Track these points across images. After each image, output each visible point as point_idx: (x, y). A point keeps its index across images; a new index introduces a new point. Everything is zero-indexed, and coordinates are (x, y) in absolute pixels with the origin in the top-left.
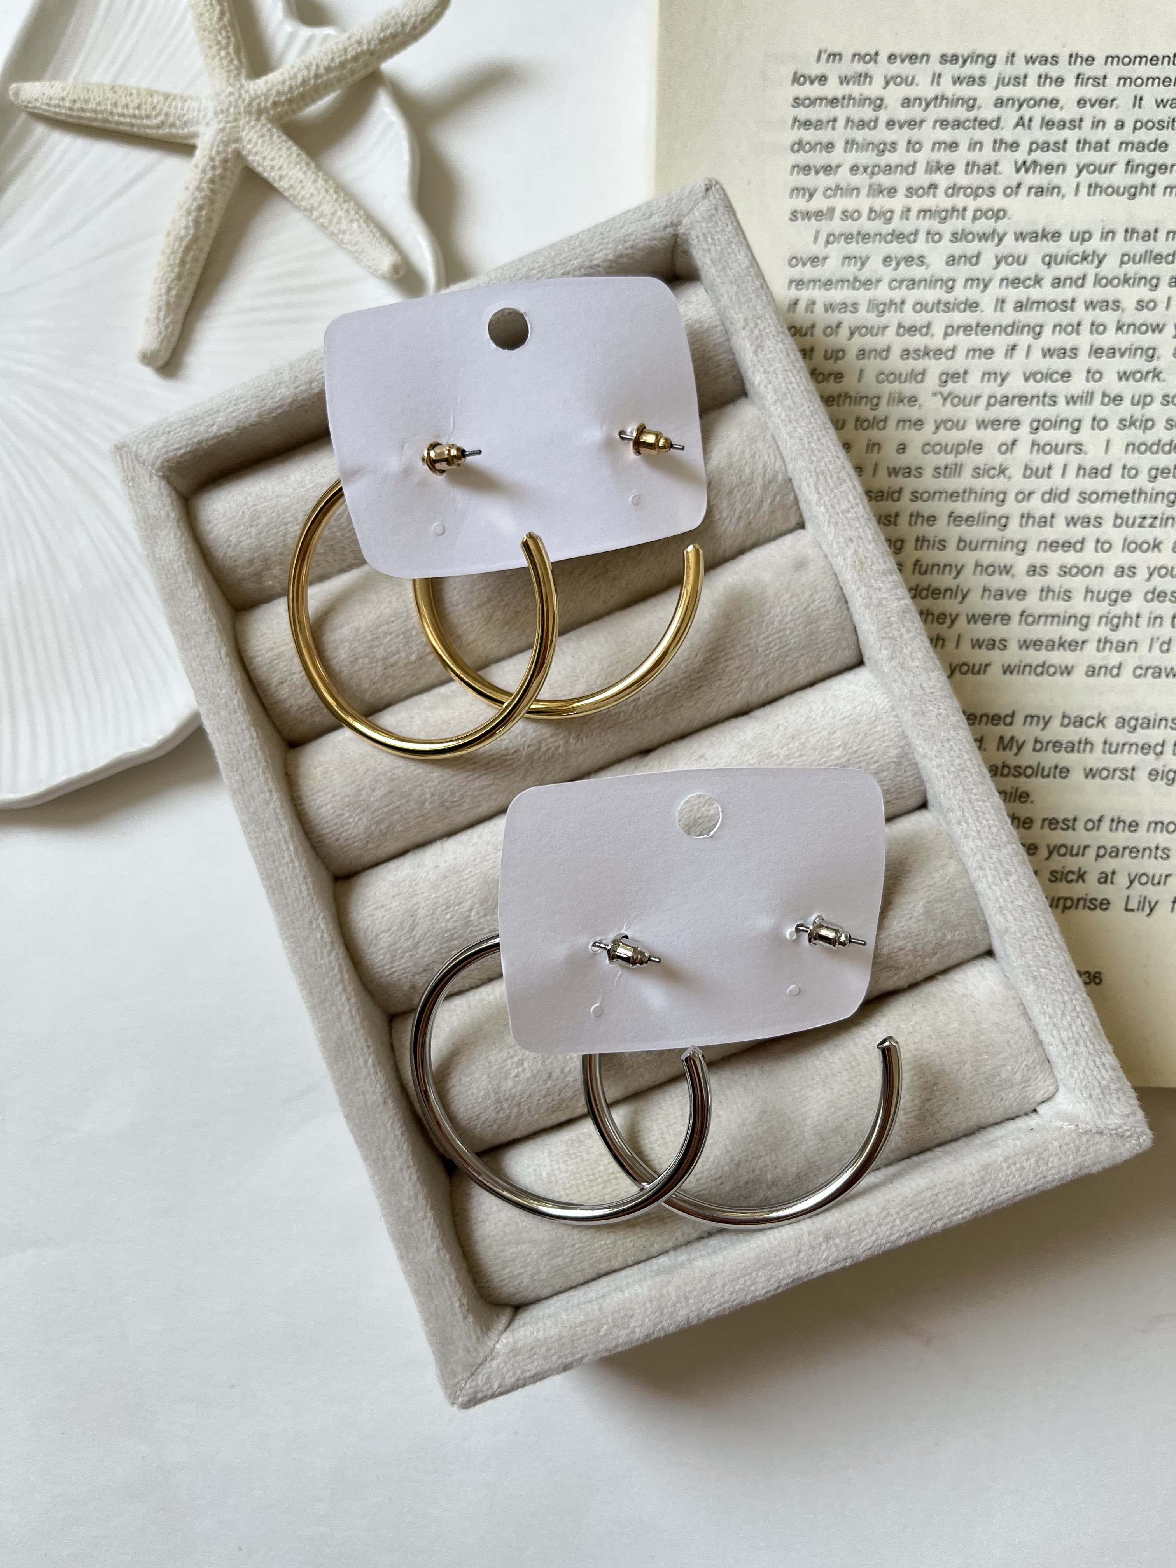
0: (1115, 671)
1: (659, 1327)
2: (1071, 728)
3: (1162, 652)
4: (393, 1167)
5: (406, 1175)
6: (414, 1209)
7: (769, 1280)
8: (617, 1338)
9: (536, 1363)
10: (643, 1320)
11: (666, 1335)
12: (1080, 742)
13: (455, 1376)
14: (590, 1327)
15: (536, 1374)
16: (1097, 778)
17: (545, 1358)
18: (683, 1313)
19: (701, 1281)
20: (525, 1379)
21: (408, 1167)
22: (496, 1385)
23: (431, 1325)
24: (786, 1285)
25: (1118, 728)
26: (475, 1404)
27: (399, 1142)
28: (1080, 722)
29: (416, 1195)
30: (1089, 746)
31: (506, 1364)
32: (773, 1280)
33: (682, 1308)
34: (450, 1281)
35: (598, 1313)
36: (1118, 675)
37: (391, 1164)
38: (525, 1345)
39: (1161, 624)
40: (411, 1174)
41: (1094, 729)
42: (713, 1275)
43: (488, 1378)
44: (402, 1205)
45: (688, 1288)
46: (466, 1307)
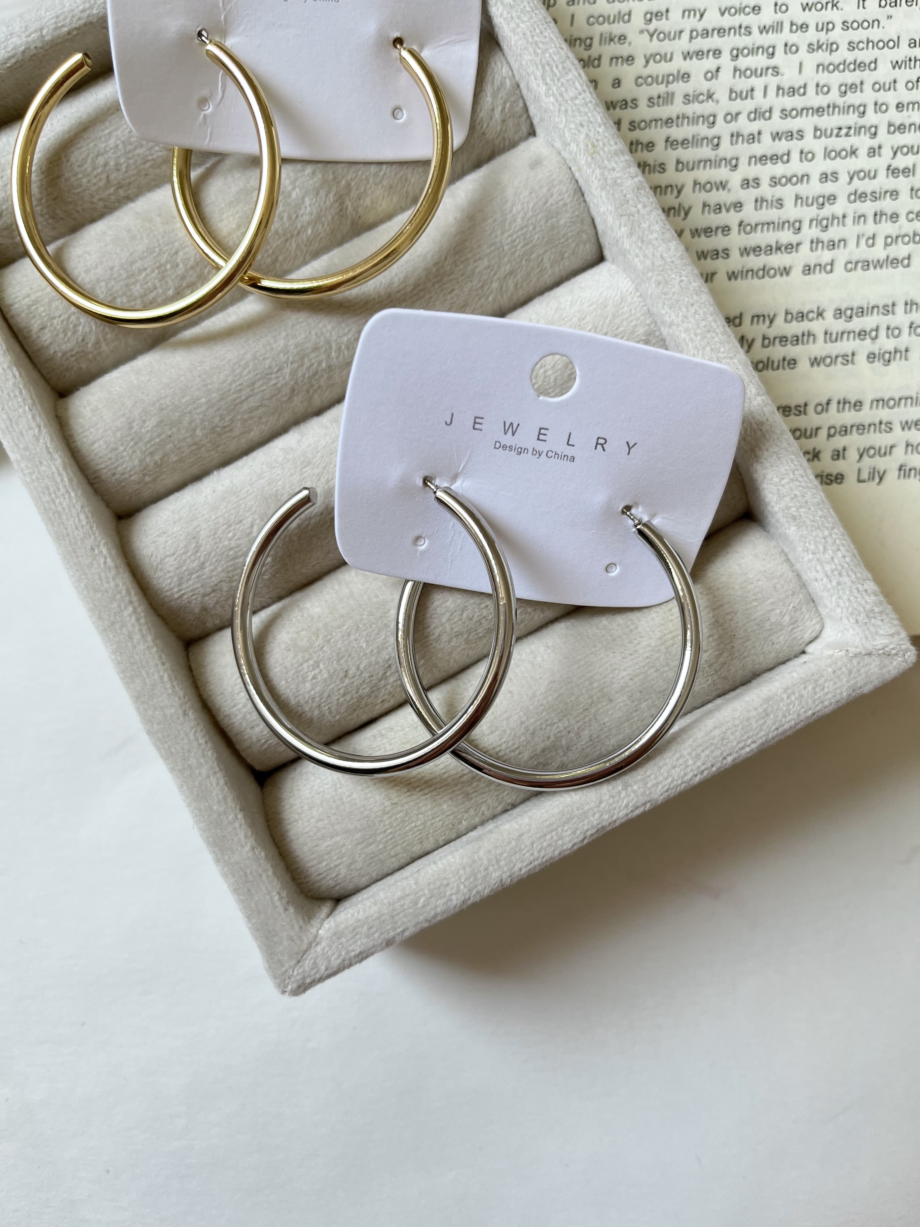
0: (829, 268)
1: (475, 891)
2: (794, 323)
3: (869, 247)
4: (200, 774)
5: (213, 780)
6: (225, 813)
7: (574, 833)
8: (436, 907)
9: (359, 943)
10: (458, 887)
11: (481, 901)
12: (803, 335)
13: (282, 965)
14: (407, 901)
15: (360, 953)
16: (822, 365)
17: (368, 936)
18: (495, 875)
19: (509, 843)
20: (350, 959)
21: (215, 773)
22: (323, 968)
23: (254, 921)
24: (592, 835)
25: (836, 318)
26: (305, 990)
27: (203, 750)
28: (802, 316)
29: (225, 798)
30: (812, 337)
31: (331, 947)
32: (578, 832)
33: (495, 871)
34: (268, 876)
35: (414, 887)
36: (831, 271)
37: (197, 771)
38: (346, 928)
39: (865, 222)
40: (218, 779)
41: (815, 322)
42: (521, 836)
43: (315, 963)
44: (212, 810)
45: (499, 851)
46: (285, 900)
